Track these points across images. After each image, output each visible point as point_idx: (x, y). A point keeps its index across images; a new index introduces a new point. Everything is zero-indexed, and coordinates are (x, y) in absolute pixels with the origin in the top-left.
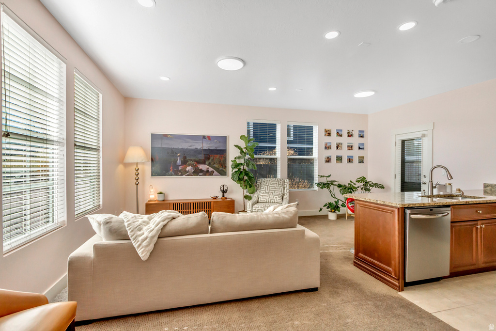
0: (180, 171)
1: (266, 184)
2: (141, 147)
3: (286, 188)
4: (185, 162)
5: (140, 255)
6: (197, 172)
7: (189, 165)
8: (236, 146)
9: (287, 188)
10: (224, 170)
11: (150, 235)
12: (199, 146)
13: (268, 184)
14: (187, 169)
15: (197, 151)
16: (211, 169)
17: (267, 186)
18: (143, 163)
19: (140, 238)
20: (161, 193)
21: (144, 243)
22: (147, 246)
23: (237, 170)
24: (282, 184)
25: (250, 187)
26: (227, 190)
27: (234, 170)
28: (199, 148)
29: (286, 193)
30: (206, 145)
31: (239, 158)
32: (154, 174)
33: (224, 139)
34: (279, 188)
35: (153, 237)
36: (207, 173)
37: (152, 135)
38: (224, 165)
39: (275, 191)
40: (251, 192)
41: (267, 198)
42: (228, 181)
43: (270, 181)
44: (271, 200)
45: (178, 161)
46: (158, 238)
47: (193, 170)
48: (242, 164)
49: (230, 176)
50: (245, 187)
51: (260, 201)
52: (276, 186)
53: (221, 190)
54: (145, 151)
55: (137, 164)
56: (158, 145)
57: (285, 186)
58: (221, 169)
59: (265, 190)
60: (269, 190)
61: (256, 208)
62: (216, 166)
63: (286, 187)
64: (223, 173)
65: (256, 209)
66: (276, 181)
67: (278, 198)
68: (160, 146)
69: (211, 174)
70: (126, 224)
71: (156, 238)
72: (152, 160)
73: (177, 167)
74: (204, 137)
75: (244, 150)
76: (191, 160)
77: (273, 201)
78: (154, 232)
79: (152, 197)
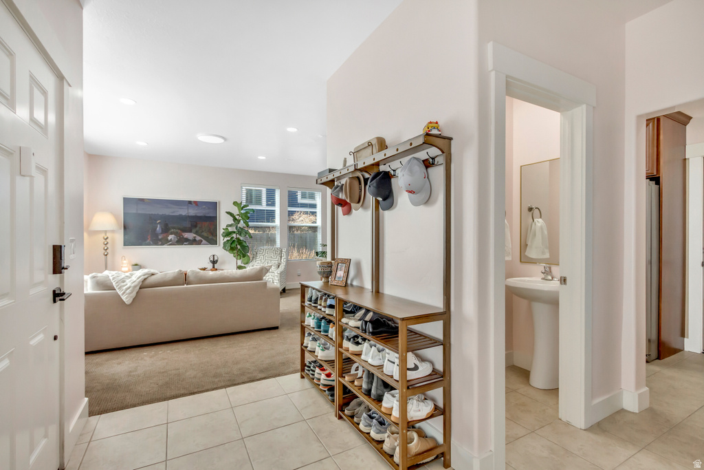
0: (160, 240)
1: (263, 253)
2: (112, 213)
3: (283, 258)
4: (166, 230)
5: (124, 300)
6: (181, 241)
7: (172, 234)
8: (227, 213)
10: (214, 238)
11: (133, 285)
12: (183, 212)
14: (169, 238)
15: (181, 218)
16: (198, 238)
17: (263, 255)
18: (113, 231)
19: (124, 288)
20: (136, 265)
21: (128, 291)
22: (130, 293)
23: (229, 239)
25: (244, 257)
26: (217, 261)
27: (226, 239)
28: (184, 214)
29: (282, 262)
30: (192, 212)
31: (230, 226)
32: (127, 243)
33: (214, 206)
34: (275, 257)
35: (135, 287)
36: (194, 242)
37: (125, 199)
38: (213, 232)
39: (271, 260)
40: (245, 262)
42: (218, 251)
43: (267, 250)
45: (158, 229)
46: (140, 288)
47: (176, 239)
48: (234, 232)
49: (222, 245)
50: (239, 257)
52: (272, 255)
53: (211, 261)
54: (116, 217)
55: (106, 232)
56: (133, 210)
57: (283, 255)
58: (210, 237)
59: (261, 260)
60: (265, 260)
62: (205, 234)
64: (212, 241)
66: (273, 250)
68: (135, 212)
69: (199, 243)
70: (111, 278)
71: (138, 288)
72: (125, 228)
73: (157, 235)
74: (190, 202)
75: (237, 217)
76: (174, 228)
78: (136, 283)
79: (125, 269)
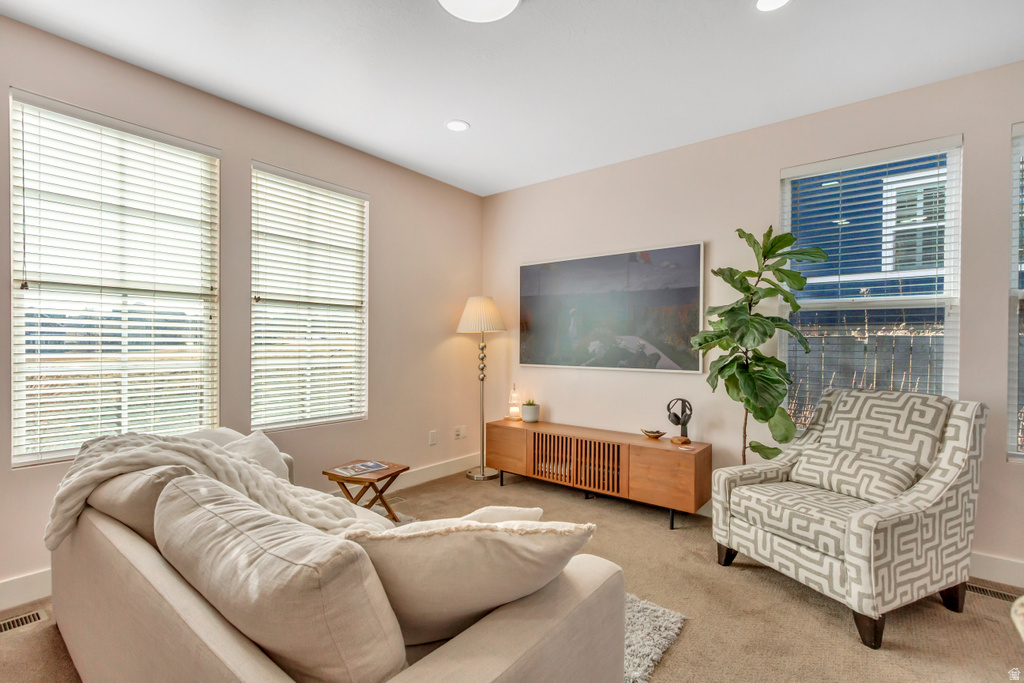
0: (575, 353)
1: (850, 411)
3: (949, 445)
4: (586, 329)
7: (595, 338)
9: (962, 443)
12: (619, 284)
13: (854, 414)
14: (593, 348)
16: (651, 350)
17: (851, 420)
20: (530, 404)
24: (928, 419)
28: (619, 289)
29: (944, 464)
32: (525, 358)
34: (906, 436)
36: (639, 360)
39: (882, 447)
40: (783, 433)
41: (826, 471)
43: (870, 402)
44: (840, 482)
45: (571, 327)
47: (604, 352)
51: (794, 476)
52: (891, 426)
55: (484, 335)
57: (950, 432)
58: (681, 348)
59: (838, 438)
60: (856, 440)
61: (742, 498)
62: (667, 339)
63: (956, 438)
64: (686, 360)
65: (739, 505)
66: (899, 404)
67: (876, 482)
68: (536, 293)
69: (651, 362)
72: (522, 326)
73: (569, 341)
76: (600, 325)
77: (853, 490)
79: (515, 410)
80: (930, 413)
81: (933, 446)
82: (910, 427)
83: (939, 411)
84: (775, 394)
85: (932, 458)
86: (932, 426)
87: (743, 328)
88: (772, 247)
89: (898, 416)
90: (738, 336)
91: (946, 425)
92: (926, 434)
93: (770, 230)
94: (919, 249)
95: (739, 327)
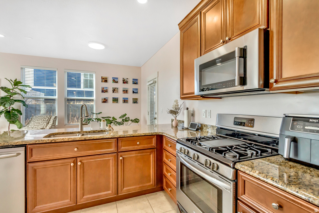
43: (38, 118)
66: (43, 117)
80: (47, 118)
81: (47, 124)
82: (44, 121)
83: (49, 118)
84: (16, 117)
85: (46, 126)
86: (47, 121)
87: (5, 103)
88: (17, 83)
89: (42, 120)
90: (3, 104)
91: (50, 120)
92: (46, 122)
93: (16, 79)
94: (89, 83)
95: (4, 102)
